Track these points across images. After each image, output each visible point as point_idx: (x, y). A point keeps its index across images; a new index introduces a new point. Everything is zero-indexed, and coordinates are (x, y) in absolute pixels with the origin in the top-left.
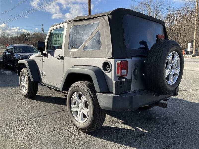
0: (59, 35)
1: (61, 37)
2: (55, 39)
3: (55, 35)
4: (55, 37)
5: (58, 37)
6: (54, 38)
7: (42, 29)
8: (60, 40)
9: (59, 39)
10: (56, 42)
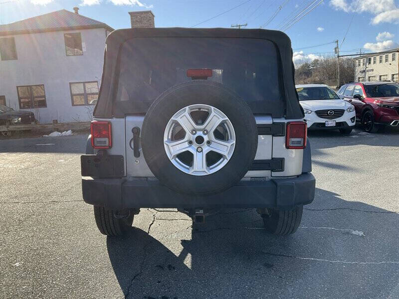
0: (372, 58)
1: (374, 62)
2: (362, 68)
3: (362, 60)
4: (362, 64)
5: (370, 63)
6: (359, 65)
7: (336, 50)
8: (373, 70)
9: (370, 67)
10: (363, 74)
